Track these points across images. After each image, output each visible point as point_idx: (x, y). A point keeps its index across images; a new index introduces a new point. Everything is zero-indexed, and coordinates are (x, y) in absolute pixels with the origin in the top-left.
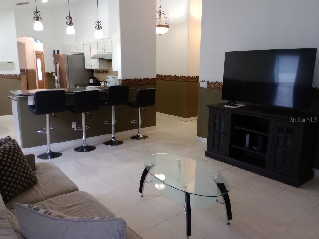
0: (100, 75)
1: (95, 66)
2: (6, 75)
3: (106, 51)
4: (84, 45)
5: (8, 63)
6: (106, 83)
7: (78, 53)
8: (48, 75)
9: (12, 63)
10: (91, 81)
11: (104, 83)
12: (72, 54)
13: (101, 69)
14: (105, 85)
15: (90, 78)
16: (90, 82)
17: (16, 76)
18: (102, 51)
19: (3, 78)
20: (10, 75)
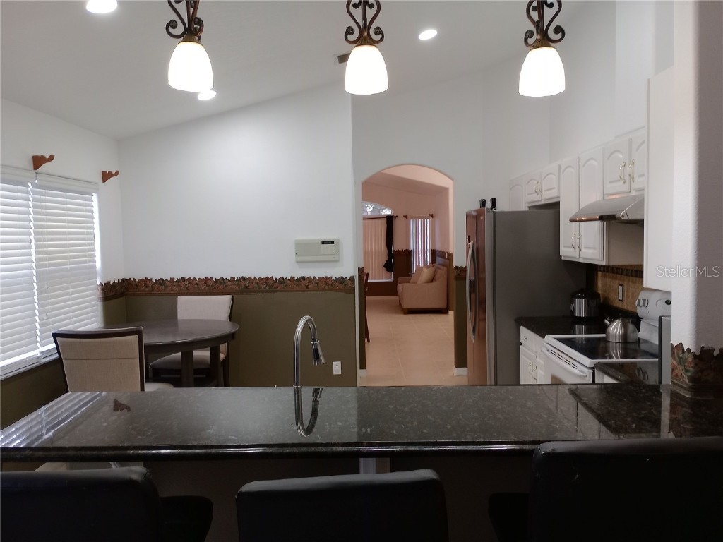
0: (617, 282)
1: (591, 251)
2: (315, 277)
3: (634, 186)
4: (562, 170)
5: (323, 243)
6: (631, 327)
7: (543, 202)
8: (459, 275)
9: (333, 243)
10: (581, 308)
11: (625, 326)
12: (529, 207)
13: (613, 263)
14: (625, 336)
15: (574, 296)
16: (573, 312)
17: (342, 280)
18: (620, 187)
19: (307, 287)
20: (326, 280)
